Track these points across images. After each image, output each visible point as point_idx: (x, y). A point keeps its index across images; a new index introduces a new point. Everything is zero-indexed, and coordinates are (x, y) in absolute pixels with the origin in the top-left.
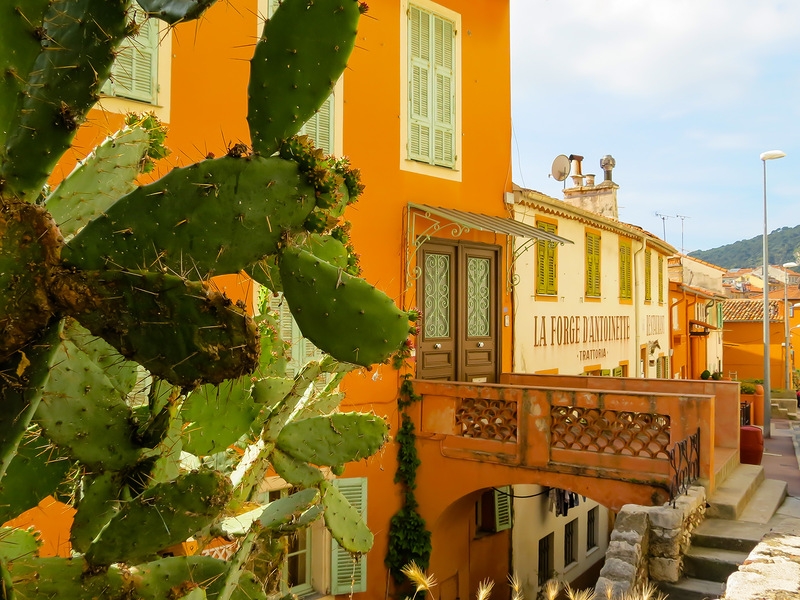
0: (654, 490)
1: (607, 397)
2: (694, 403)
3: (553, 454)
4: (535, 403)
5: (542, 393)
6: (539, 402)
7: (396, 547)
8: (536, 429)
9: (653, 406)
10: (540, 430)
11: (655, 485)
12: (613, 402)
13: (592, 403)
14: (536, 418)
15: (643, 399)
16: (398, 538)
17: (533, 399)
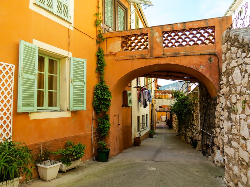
0: (209, 56)
1: (187, 24)
2: (225, 19)
3: (164, 51)
4: (156, 32)
5: (158, 27)
6: (158, 31)
7: (97, 97)
8: (157, 42)
9: (207, 23)
10: (159, 42)
11: (210, 54)
12: (190, 25)
13: (181, 27)
14: (157, 37)
15: (203, 21)
16: (98, 93)
17: (155, 30)
